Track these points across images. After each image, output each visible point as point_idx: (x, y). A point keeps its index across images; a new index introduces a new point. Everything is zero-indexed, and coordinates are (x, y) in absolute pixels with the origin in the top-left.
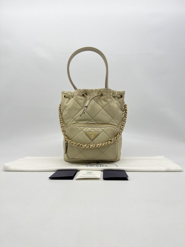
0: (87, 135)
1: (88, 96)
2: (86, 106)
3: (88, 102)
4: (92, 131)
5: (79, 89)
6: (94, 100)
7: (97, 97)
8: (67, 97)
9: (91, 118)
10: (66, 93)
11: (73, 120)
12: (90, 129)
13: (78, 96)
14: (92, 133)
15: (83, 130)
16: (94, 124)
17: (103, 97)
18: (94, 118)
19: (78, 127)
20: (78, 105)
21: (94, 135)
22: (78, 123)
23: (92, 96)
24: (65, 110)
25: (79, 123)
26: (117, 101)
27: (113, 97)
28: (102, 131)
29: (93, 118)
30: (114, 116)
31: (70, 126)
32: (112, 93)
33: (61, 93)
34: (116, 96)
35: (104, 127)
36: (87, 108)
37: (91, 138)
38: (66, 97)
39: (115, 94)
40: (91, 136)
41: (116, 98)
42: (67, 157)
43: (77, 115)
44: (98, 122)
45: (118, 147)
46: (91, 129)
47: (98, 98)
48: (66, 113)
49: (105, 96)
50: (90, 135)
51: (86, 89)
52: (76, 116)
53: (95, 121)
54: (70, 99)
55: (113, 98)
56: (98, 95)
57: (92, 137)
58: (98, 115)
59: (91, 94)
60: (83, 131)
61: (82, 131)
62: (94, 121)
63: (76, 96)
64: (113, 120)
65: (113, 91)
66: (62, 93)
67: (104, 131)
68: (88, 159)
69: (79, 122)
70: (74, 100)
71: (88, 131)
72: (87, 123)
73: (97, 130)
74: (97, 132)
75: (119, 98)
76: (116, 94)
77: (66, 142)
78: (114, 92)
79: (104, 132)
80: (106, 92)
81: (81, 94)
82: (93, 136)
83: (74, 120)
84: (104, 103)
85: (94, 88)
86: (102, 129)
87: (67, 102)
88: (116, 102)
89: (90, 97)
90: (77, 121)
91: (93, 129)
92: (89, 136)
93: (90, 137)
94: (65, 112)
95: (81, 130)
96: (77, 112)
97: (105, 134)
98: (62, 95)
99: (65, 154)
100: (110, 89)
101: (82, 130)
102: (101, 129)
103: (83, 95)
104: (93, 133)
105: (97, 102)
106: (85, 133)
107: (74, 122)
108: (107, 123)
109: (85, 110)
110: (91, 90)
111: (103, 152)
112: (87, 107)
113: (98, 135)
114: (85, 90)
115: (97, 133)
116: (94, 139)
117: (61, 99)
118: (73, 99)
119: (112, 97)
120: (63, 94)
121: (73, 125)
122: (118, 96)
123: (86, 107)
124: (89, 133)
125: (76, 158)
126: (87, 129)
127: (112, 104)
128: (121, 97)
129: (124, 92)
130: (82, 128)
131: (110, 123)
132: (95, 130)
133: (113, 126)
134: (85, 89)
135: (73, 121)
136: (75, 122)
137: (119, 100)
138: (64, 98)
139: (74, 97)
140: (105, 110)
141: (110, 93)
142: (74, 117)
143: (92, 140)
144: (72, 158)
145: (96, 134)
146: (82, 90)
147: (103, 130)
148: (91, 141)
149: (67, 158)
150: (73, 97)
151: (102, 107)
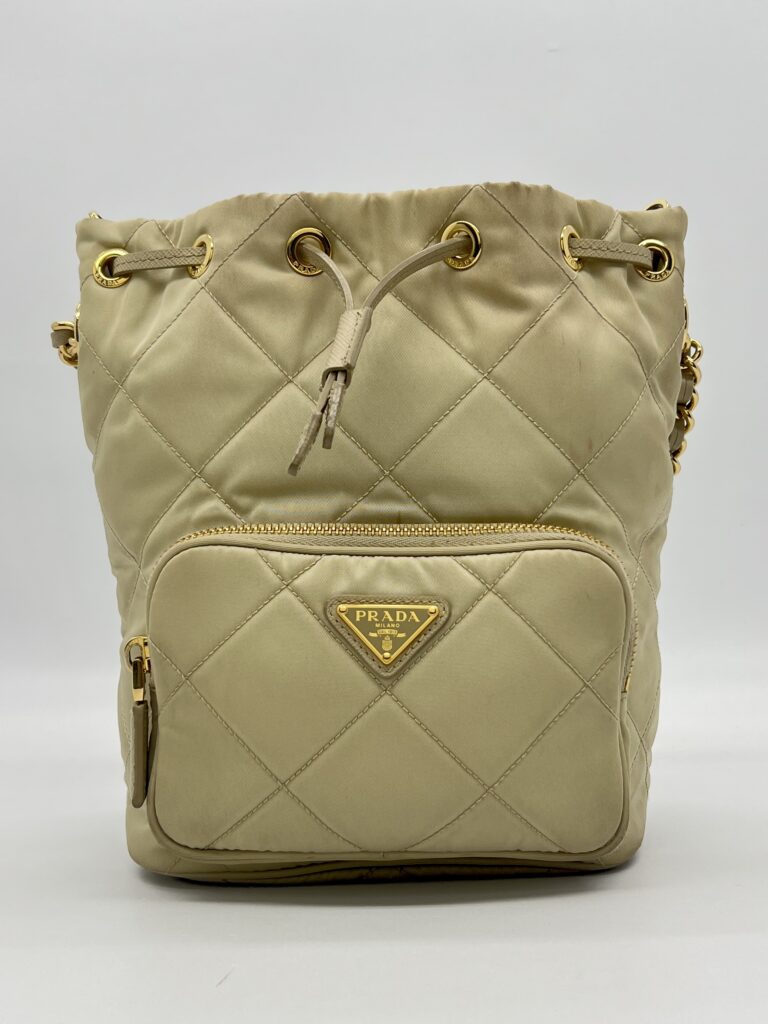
0: (336, 629)
1: (342, 261)
2: (335, 372)
3: (350, 322)
4: (386, 586)
5: (259, 196)
6: (401, 297)
7: (425, 271)
8: (128, 275)
9: (373, 468)
10: (117, 237)
11: (199, 485)
12: (361, 568)
13: (243, 257)
14: (381, 612)
15: (297, 582)
16: (399, 519)
17: (479, 270)
18: (401, 467)
19: (253, 551)
20: (249, 343)
21: (407, 627)
22: (253, 514)
23: (376, 266)
24: (119, 398)
25: (264, 519)
26: (621, 296)
27: (581, 260)
28: (478, 584)
29: (387, 465)
30: (590, 446)
31: (175, 547)
32: (569, 229)
33: (74, 237)
34: (609, 256)
35: (494, 547)
36: (347, 381)
37: (375, 658)
38: (121, 275)
39: (600, 235)
40: (378, 642)
41: (618, 274)
42: (152, 836)
43: (238, 438)
44: (440, 502)
45: (631, 730)
46: (375, 572)
47: (435, 276)
48: (130, 423)
49: (504, 259)
50: (366, 626)
51: (320, 189)
52: (227, 448)
53: (414, 491)
54: (158, 287)
55: (583, 278)
56: (433, 246)
57: (387, 645)
58: (435, 432)
59: (365, 246)
60: (297, 593)
61: (286, 594)
62: (399, 491)
63: (223, 257)
64: (579, 484)
65: (581, 206)
66: (85, 235)
67: (502, 582)
68: (350, 848)
69: (263, 507)
70: (206, 299)
71: (341, 586)
72: (335, 517)
73: (431, 585)
74: (430, 598)
75: (636, 272)
76: (612, 235)
77: (139, 695)
78: (588, 220)
79: (502, 595)
80: (512, 220)
81: (277, 241)
82: (397, 642)
83: (216, 483)
84: (495, 321)
85: (392, 185)
86: (474, 571)
87: (138, 321)
88: (612, 307)
89: (358, 266)
90: (244, 501)
91: (394, 573)
92: (357, 639)
93: (368, 651)
94: (121, 416)
95: (276, 580)
96: (234, 407)
97: (514, 616)
98: (82, 259)
99: (136, 802)
100: (549, 189)
101: (287, 580)
102: (467, 567)
103: (295, 253)
104: (393, 612)
105: (426, 316)
106: (319, 608)
107: (214, 505)
108: (522, 507)
109: (334, 408)
110: (367, 203)
111: (489, 789)
112: (344, 372)
113: (440, 629)
114: (307, 199)
115: (432, 608)
116: (407, 667)
117: (78, 294)
118: (189, 285)
119: (570, 262)
120: (88, 246)
121: (201, 538)
122: (625, 257)
123: (341, 377)
124: (351, 613)
125: (237, 841)
126: (336, 568)
127: (570, 327)
128: (658, 259)
129: (681, 217)
130: (287, 561)
131: (550, 512)
132: (414, 577)
133: (585, 540)
134: (308, 191)
135: (199, 498)
136: (225, 510)
137: (642, 296)
138: (102, 284)
139: (204, 273)
140: (499, 383)
141: (552, 222)
142: (208, 457)
143: (387, 677)
144: (202, 845)
145: (423, 615)
146: (278, 202)
147: (490, 584)
148: (371, 687)
149: (153, 842)
150: (186, 271)
151: (476, 360)
